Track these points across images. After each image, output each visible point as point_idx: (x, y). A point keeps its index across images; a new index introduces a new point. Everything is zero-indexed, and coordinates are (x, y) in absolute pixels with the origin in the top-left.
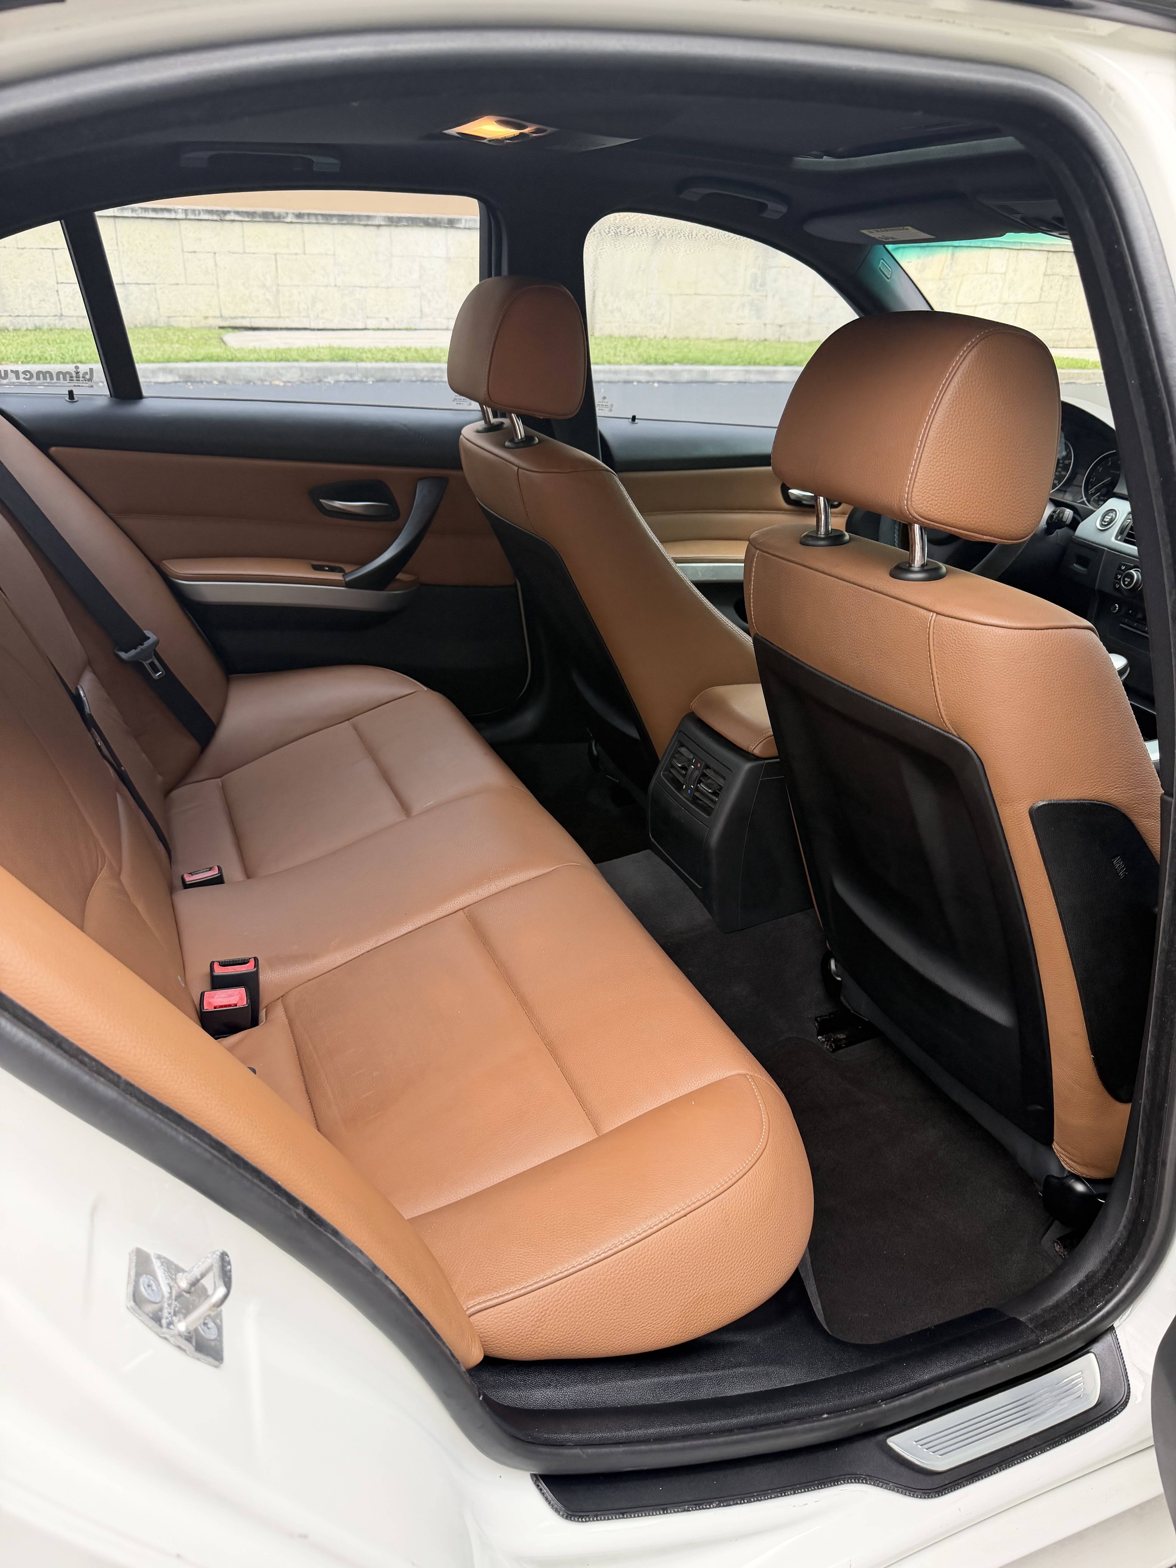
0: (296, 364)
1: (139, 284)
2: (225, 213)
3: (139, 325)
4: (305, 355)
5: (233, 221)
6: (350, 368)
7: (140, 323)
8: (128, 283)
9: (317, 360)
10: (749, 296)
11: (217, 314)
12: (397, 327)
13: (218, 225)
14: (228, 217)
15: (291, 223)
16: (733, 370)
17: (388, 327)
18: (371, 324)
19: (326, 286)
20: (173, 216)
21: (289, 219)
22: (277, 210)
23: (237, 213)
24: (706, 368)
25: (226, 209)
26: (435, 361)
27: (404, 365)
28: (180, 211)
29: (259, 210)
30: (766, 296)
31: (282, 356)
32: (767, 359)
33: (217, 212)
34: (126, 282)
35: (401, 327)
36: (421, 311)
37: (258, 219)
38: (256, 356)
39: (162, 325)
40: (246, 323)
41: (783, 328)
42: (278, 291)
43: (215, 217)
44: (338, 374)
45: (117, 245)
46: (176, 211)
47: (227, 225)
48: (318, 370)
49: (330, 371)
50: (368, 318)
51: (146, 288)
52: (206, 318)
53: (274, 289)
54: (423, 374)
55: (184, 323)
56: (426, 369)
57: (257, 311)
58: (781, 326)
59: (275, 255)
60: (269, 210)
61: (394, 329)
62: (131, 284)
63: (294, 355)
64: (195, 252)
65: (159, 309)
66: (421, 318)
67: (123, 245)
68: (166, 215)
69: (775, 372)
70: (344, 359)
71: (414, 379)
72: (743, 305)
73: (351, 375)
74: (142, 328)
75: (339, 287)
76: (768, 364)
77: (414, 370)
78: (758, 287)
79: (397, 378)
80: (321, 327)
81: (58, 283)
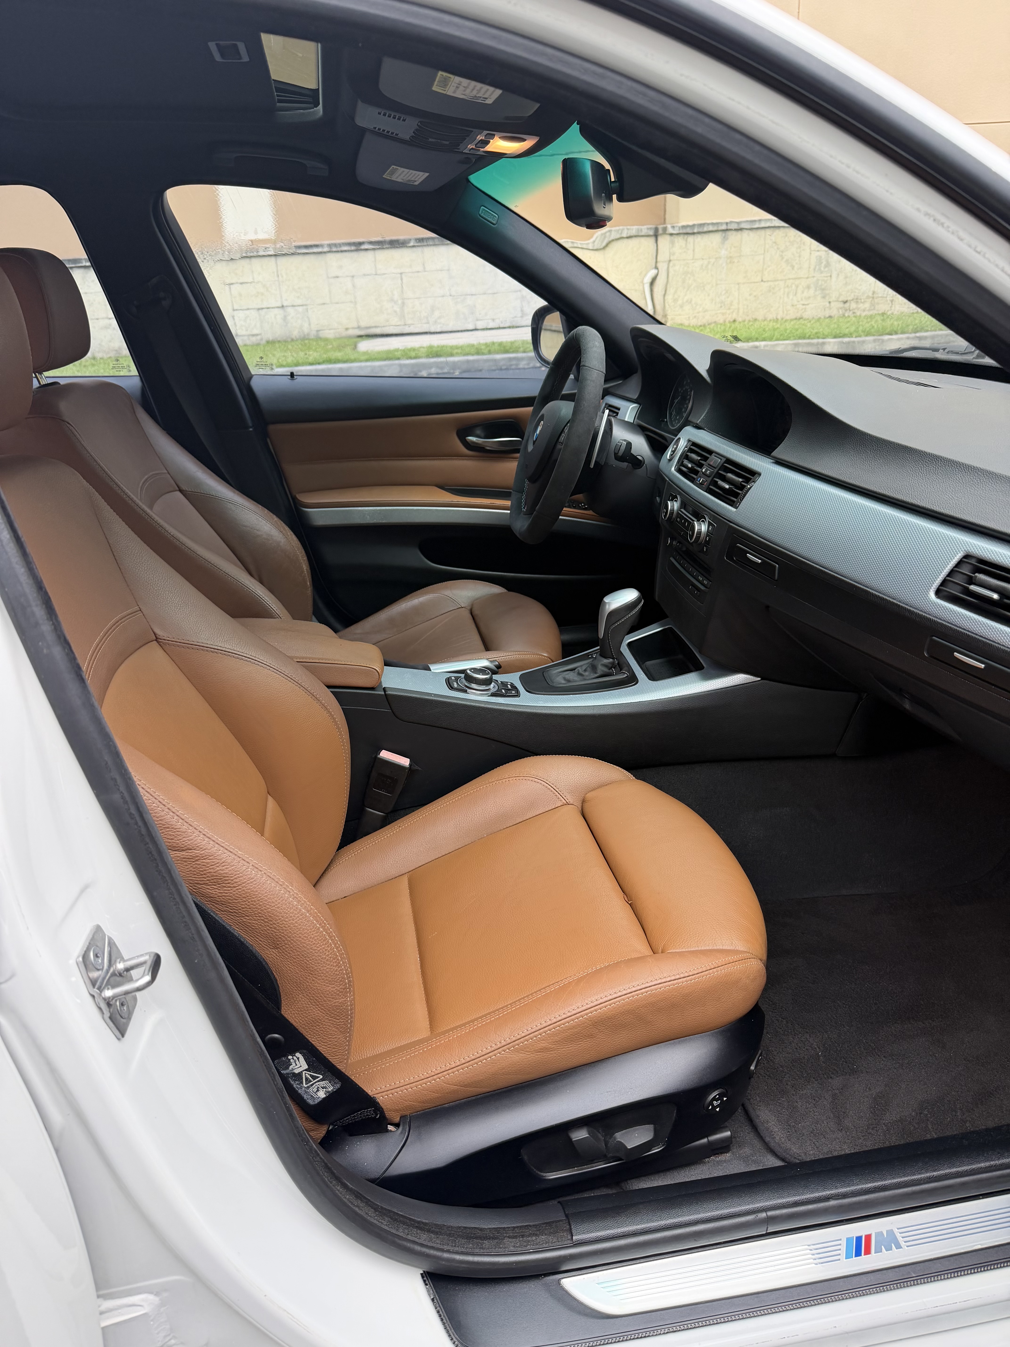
0: (397, 362)
1: (295, 306)
2: (361, 244)
3: (295, 339)
4: (407, 354)
5: (366, 250)
6: (441, 363)
7: (296, 337)
8: (287, 306)
9: (415, 358)
10: (814, 277)
11: (355, 325)
12: (502, 326)
13: (355, 255)
14: (363, 247)
15: (413, 246)
16: (783, 344)
17: (493, 327)
18: (480, 325)
19: (443, 296)
20: (320, 250)
21: (412, 244)
22: (401, 238)
23: (371, 243)
24: (757, 343)
25: (361, 240)
26: (513, 352)
27: (485, 357)
28: (326, 246)
29: (388, 238)
30: (831, 276)
31: (389, 356)
32: (816, 333)
33: (354, 244)
34: (285, 305)
35: (505, 326)
36: (522, 311)
37: (387, 246)
38: (366, 357)
39: (313, 337)
40: (378, 331)
41: (847, 305)
42: (403, 303)
43: (353, 248)
44: (431, 368)
45: (278, 276)
46: (322, 246)
47: (362, 254)
48: (413, 365)
49: (425, 366)
50: (477, 320)
51: (300, 309)
52: (347, 329)
53: (400, 302)
54: (502, 363)
55: (329, 334)
56: (503, 359)
57: (387, 321)
58: (845, 302)
59: (401, 274)
60: (394, 238)
61: (499, 328)
62: (289, 306)
63: (398, 354)
64: (337, 277)
65: (310, 324)
66: (522, 317)
67: (282, 277)
68: (315, 250)
69: (823, 343)
70: (438, 355)
71: (493, 368)
72: (808, 287)
73: (442, 368)
74: (297, 340)
75: (454, 296)
76: (818, 338)
77: (495, 360)
78: (822, 269)
79: (480, 368)
80: (438, 330)
81: (234, 310)
